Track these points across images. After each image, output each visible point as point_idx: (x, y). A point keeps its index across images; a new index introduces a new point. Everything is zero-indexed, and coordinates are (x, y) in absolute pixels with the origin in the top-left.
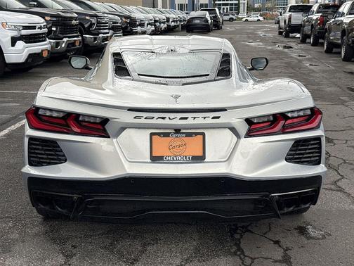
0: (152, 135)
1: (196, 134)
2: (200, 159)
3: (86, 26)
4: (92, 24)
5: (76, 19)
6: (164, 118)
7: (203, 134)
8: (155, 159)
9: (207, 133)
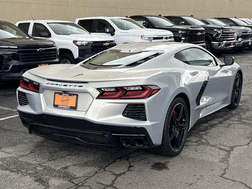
0: (55, 93)
1: (74, 95)
2: (74, 108)
3: (214, 35)
4: (218, 34)
5: (202, 31)
6: (57, 85)
7: (77, 95)
8: (56, 106)
9: (79, 95)
